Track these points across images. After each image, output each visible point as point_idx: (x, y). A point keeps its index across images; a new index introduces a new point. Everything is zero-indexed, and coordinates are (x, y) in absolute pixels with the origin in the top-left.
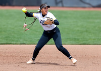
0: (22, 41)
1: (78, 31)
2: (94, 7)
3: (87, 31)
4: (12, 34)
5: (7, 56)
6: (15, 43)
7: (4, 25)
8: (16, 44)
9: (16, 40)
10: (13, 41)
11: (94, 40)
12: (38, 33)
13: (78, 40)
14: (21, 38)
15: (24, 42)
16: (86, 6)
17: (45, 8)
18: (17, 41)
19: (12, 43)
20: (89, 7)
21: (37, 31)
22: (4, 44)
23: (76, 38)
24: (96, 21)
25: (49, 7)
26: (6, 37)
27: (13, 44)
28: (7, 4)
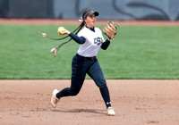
0: (22, 74)
1: (113, 57)
2: (138, 20)
3: (126, 58)
4: (8, 64)
6: (11, 77)
8: (13, 79)
9: (14, 72)
10: (8, 73)
11: (138, 71)
12: (48, 61)
14: (21, 69)
15: (27, 76)
16: (126, 17)
18: (15, 74)
19: (8, 77)
20: (130, 20)
21: (47, 59)
23: (110, 68)
24: (142, 42)
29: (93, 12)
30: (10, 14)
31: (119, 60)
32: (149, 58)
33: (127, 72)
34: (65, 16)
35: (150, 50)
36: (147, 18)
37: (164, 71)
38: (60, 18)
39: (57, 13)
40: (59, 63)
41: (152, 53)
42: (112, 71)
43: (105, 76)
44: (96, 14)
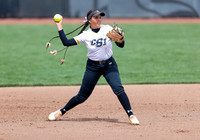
0: (36, 80)
1: (137, 59)
2: (164, 17)
3: (152, 60)
4: (20, 69)
5: (11, 108)
6: (23, 83)
7: (4, 53)
8: (25, 86)
9: (26, 78)
10: (20, 79)
11: (165, 75)
13: (136, 75)
14: (34, 75)
15: (41, 82)
16: (151, 15)
17: (97, 17)
18: (28, 80)
20: (155, 18)
22: (6, 86)
23: (134, 72)
25: (102, 15)
26: (8, 74)
27: (21, 86)
28: (9, 15)
30: (21, 14)
31: (143, 62)
32: (177, 60)
33: (152, 76)
35: (178, 50)
36: (173, 16)
37: (194, 74)
38: (77, 16)
39: (73, 12)
40: (77, 66)
41: (180, 54)
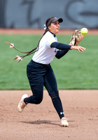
29: (56, 19)
31: (71, 70)
33: (80, 83)
34: (17, 26)
38: (12, 27)
39: (8, 22)
42: (65, 82)
43: (59, 86)
44: (60, 21)
